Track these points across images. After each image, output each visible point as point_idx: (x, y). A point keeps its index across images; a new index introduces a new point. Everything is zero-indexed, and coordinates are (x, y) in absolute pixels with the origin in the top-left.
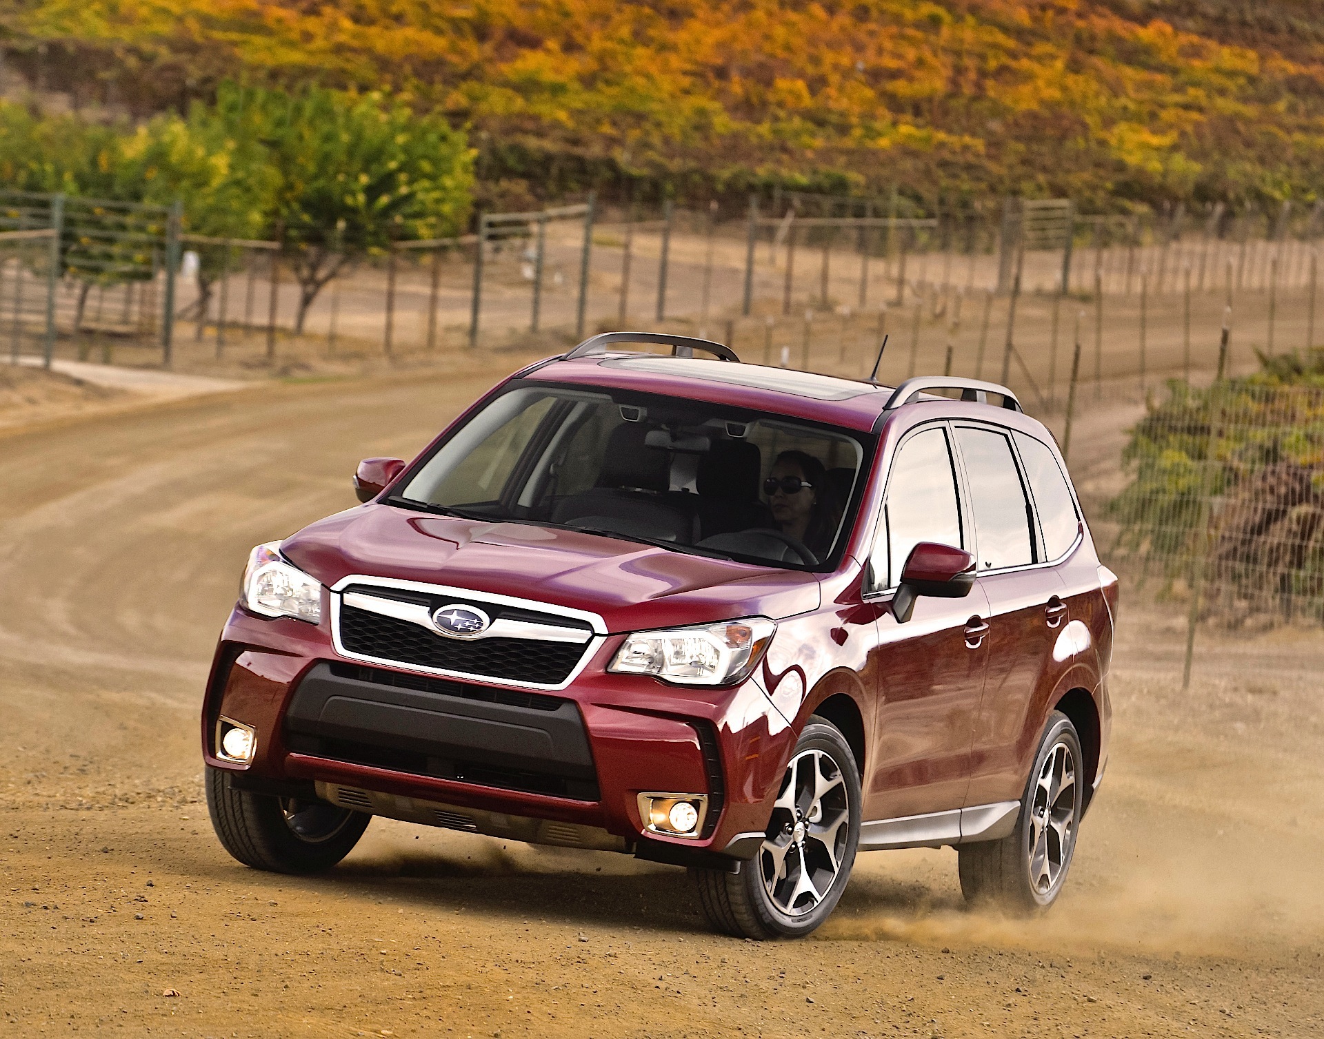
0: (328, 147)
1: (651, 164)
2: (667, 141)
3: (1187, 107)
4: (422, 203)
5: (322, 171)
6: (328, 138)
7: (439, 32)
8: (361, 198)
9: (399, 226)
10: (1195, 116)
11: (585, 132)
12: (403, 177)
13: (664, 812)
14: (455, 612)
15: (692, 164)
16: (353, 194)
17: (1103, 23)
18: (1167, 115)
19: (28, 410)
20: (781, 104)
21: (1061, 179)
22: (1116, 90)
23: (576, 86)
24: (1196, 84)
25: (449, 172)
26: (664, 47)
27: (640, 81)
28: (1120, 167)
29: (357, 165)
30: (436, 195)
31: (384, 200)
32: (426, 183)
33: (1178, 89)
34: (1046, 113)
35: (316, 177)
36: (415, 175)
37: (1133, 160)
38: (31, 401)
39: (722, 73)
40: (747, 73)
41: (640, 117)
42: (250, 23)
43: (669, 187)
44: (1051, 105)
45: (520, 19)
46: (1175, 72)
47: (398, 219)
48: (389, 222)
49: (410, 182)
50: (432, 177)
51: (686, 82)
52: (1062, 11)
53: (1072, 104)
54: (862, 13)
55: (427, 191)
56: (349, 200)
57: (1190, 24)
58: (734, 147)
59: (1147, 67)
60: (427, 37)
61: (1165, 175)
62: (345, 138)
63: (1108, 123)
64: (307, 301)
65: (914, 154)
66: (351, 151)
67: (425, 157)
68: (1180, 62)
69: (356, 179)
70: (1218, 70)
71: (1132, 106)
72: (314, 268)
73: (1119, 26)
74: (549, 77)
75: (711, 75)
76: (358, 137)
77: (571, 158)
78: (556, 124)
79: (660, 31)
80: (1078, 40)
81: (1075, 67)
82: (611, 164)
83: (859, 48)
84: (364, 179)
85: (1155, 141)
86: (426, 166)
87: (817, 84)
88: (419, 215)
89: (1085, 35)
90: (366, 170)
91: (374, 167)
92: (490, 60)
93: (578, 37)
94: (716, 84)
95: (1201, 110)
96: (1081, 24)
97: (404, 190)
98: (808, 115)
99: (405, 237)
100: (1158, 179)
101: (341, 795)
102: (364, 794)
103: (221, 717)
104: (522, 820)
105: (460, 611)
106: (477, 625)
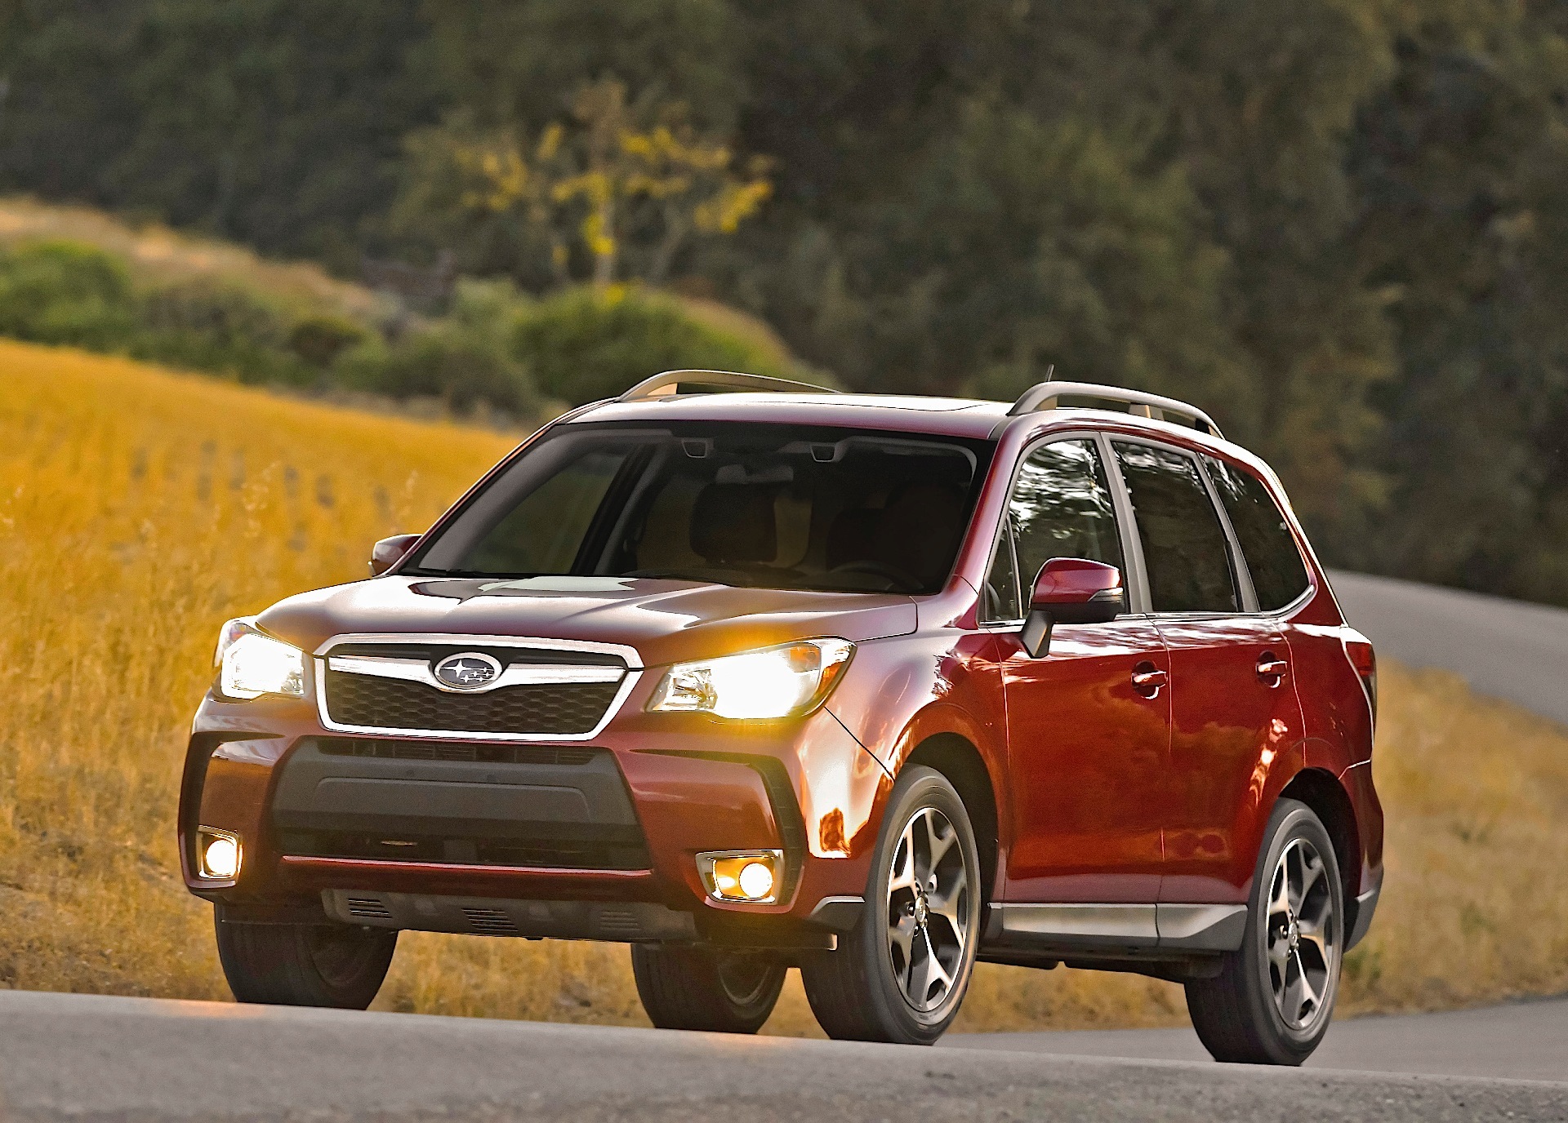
13: (731, 875)
14: (460, 662)
101: (352, 907)
102: (379, 901)
103: (201, 828)
104: (566, 907)
105: (466, 661)
106: (487, 675)
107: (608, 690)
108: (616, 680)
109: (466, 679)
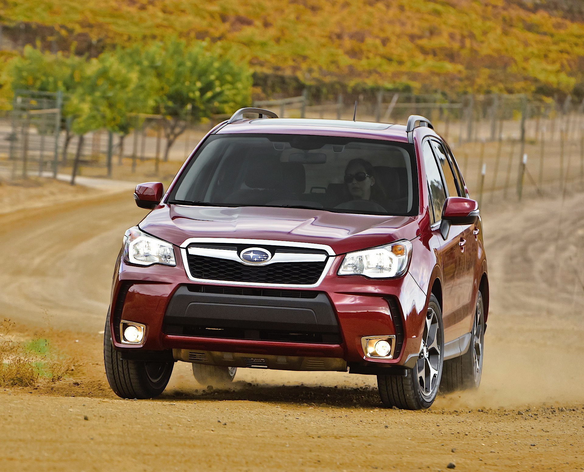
0: (181, 69)
1: (314, 79)
2: (320, 68)
3: (562, 52)
4: (227, 95)
5: (177, 81)
6: (180, 65)
7: (204, 18)
8: (198, 94)
9: (216, 108)
10: (566, 56)
11: (281, 65)
12: (217, 83)
13: (373, 346)
14: (252, 252)
15: (335, 79)
16: (194, 92)
17: (515, 13)
18: (552, 56)
19: (52, 198)
20: (369, 51)
21: (509, 86)
22: (526, 44)
23: (272, 43)
24: (564, 41)
25: (240, 80)
26: (311, 24)
27: (301, 41)
28: (536, 80)
29: (194, 78)
30: (234, 92)
31: (209, 94)
32: (228, 86)
33: (556, 43)
34: (495, 55)
35: (175, 83)
36: (223, 82)
37: (542, 77)
38: (53, 194)
39: (339, 36)
40: (352, 37)
41: (305, 58)
42: (115, 14)
43: (324, 90)
44: (498, 51)
45: (242, 11)
46: (552, 35)
47: (216, 104)
48: (211, 105)
49: (221, 85)
50: (232, 83)
51: (324, 41)
52: (495, 7)
53: (507, 50)
54: (402, 8)
55: (229, 89)
56: (191, 95)
57: (555, 12)
58: (352, 72)
59: (538, 33)
60: (197, 20)
61: (559, 84)
62: (189, 64)
63: (526, 59)
64: (170, 144)
65: (438, 75)
66: (192, 71)
67: (228, 73)
68: (553, 31)
69: (195, 84)
70: (573, 35)
71: (536, 52)
72: (173, 128)
73: (522, 14)
74: (258, 39)
75: (334, 37)
76: (195, 63)
77: (277, 76)
78: (267, 61)
79: (308, 16)
80: (504, 20)
81: (505, 33)
82: (296, 79)
83: (403, 24)
84: (199, 85)
85: (550, 67)
86: (229, 78)
87: (385, 42)
88: (225, 102)
89: (507, 18)
90: (199, 79)
91: (203, 78)
92: (229, 31)
93: (270, 19)
94: (337, 41)
95: (568, 53)
96: (505, 13)
97: (218, 89)
98: (384, 57)
99: (218, 113)
100: (555, 86)
101: (190, 356)
102: (204, 354)
103: (122, 321)
104: (294, 359)
105: (254, 252)
106: (265, 258)
107: (321, 266)
108: (324, 261)
109: (256, 259)
